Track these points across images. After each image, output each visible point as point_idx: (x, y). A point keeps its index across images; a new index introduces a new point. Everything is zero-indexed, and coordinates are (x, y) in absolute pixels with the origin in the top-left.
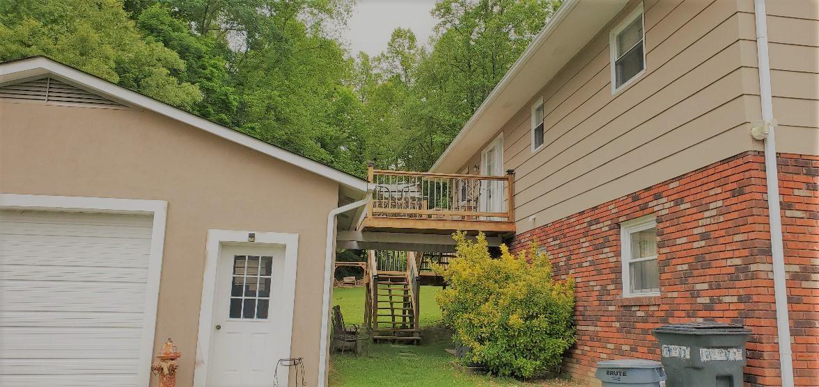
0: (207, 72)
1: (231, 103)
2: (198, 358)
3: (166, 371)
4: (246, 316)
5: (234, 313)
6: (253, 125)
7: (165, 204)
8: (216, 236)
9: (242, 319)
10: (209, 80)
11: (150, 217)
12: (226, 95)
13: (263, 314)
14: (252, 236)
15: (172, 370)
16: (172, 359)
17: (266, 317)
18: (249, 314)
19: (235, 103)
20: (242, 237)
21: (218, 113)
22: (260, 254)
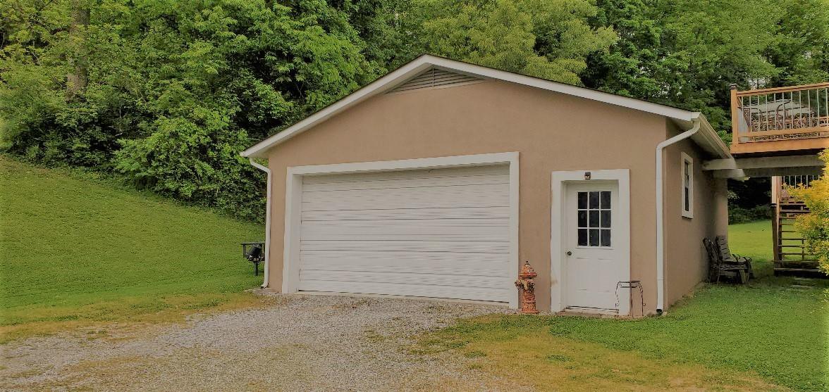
0: (626, 9)
1: (653, 36)
2: (553, 278)
3: (526, 288)
4: (592, 245)
5: (582, 241)
6: (679, 54)
7: (516, 154)
8: (559, 177)
9: (588, 247)
10: (628, 18)
11: (505, 166)
12: (647, 28)
13: (607, 242)
14: (588, 175)
15: (531, 286)
16: (530, 278)
17: (608, 244)
18: (594, 243)
19: (657, 35)
20: (579, 176)
21: (641, 48)
22: (601, 189)
